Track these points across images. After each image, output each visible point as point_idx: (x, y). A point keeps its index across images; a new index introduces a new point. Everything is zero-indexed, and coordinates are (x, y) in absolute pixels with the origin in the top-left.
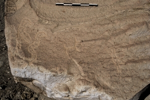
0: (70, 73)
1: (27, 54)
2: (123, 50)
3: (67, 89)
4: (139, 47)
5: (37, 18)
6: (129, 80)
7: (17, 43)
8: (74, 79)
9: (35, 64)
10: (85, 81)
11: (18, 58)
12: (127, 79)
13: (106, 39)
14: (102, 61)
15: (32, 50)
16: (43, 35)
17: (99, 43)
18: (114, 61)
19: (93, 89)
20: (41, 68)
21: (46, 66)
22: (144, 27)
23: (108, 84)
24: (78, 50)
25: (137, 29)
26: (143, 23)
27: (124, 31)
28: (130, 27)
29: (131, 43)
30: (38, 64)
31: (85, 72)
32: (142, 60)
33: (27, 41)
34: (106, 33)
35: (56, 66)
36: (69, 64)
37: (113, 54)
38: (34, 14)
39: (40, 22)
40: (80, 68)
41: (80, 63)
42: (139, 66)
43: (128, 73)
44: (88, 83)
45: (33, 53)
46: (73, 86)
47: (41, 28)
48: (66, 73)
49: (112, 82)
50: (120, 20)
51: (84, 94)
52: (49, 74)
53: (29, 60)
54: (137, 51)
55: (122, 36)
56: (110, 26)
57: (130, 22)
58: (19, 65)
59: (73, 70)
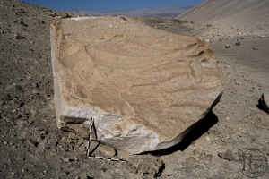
0: (122, 113)
1: (83, 95)
2: (168, 95)
3: (119, 128)
4: (181, 93)
5: (93, 63)
6: (174, 121)
7: (73, 84)
8: (126, 119)
9: (90, 104)
10: (136, 120)
11: (74, 97)
12: (171, 120)
13: (154, 84)
14: (150, 104)
15: (87, 91)
16: (98, 79)
17: (148, 87)
18: (161, 104)
19: (144, 127)
20: (96, 108)
21: (101, 106)
22: (185, 76)
23: (156, 124)
24: (130, 93)
25: (180, 77)
26: (185, 73)
27: (169, 79)
28: (174, 76)
29: (174, 89)
30: (93, 104)
31: (136, 112)
32: (183, 105)
33: (83, 83)
34: (154, 80)
35: (110, 106)
36: (122, 105)
37: (160, 98)
38: (90, 59)
39: (95, 66)
40: (132, 109)
41: (132, 104)
42: (181, 110)
43: (172, 115)
44: (139, 122)
45: (89, 94)
46: (124, 125)
47: (96, 72)
48: (119, 113)
49: (160, 123)
50: (165, 69)
51: (135, 132)
52: (103, 113)
53: (85, 100)
54: (179, 97)
55: (167, 83)
56: (158, 73)
57: (174, 71)
58: (75, 105)
59: (125, 111)
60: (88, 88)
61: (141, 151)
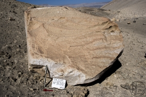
0: (64, 62)
1: (41, 52)
2: (91, 51)
3: (62, 71)
4: (99, 50)
5: (47, 34)
6: (94, 67)
7: (36, 46)
8: (66, 66)
9: (46, 57)
10: (72, 66)
11: (36, 54)
13: (82, 46)
14: (80, 57)
15: (44, 50)
16: (50, 43)
17: (79, 47)
18: (87, 57)
19: (76, 70)
20: (49, 59)
21: (52, 58)
22: (101, 41)
23: (84, 69)
24: (68, 51)
25: (98, 41)
26: (101, 39)
27: (92, 42)
28: (94, 40)
29: (95, 48)
30: (47, 57)
31: (72, 62)
32: (100, 57)
33: (41, 45)
34: (83, 43)
35: (57, 58)
36: (64, 58)
37: (86, 53)
38: (46, 31)
39: (49, 35)
40: (70, 60)
41: (69, 57)
42: (99, 60)
43: (93, 63)
44: (74, 67)
46: (66, 69)
47: (49, 39)
48: (62, 62)
49: (86, 68)
50: (89, 36)
51: (71, 73)
52: (53, 62)
53: (43, 55)
54: (98, 53)
55: (90, 45)
56: (85, 39)
57: (94, 38)
58: (37, 58)
59: (66, 61)
60: (45, 48)
61: (75, 84)
